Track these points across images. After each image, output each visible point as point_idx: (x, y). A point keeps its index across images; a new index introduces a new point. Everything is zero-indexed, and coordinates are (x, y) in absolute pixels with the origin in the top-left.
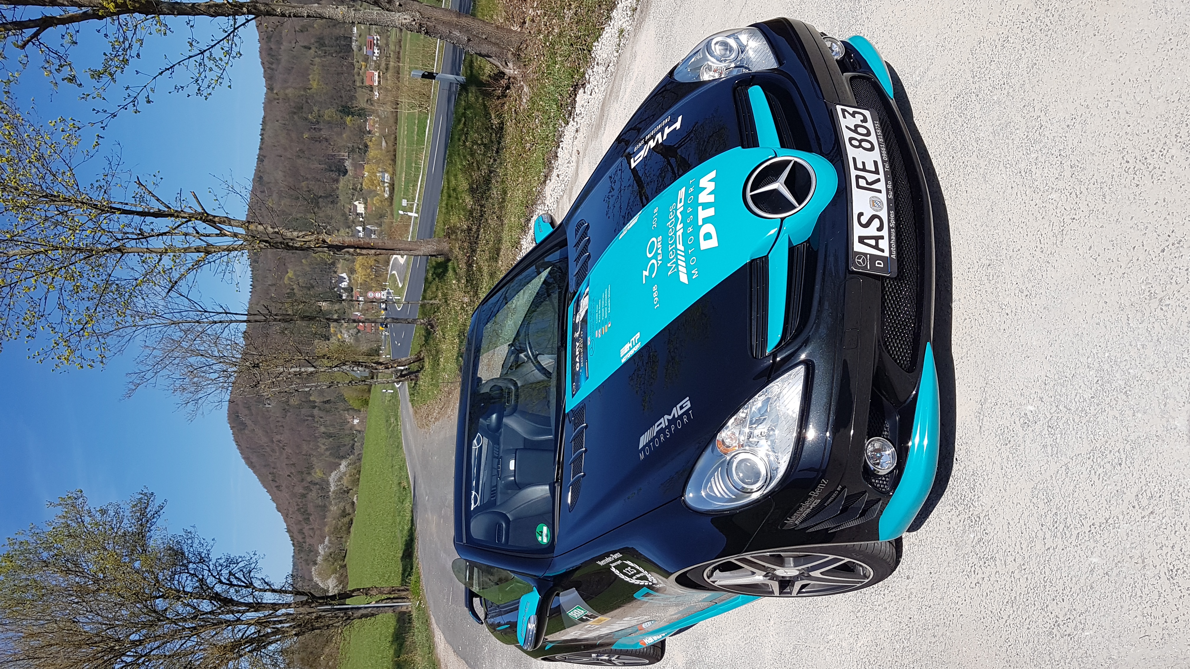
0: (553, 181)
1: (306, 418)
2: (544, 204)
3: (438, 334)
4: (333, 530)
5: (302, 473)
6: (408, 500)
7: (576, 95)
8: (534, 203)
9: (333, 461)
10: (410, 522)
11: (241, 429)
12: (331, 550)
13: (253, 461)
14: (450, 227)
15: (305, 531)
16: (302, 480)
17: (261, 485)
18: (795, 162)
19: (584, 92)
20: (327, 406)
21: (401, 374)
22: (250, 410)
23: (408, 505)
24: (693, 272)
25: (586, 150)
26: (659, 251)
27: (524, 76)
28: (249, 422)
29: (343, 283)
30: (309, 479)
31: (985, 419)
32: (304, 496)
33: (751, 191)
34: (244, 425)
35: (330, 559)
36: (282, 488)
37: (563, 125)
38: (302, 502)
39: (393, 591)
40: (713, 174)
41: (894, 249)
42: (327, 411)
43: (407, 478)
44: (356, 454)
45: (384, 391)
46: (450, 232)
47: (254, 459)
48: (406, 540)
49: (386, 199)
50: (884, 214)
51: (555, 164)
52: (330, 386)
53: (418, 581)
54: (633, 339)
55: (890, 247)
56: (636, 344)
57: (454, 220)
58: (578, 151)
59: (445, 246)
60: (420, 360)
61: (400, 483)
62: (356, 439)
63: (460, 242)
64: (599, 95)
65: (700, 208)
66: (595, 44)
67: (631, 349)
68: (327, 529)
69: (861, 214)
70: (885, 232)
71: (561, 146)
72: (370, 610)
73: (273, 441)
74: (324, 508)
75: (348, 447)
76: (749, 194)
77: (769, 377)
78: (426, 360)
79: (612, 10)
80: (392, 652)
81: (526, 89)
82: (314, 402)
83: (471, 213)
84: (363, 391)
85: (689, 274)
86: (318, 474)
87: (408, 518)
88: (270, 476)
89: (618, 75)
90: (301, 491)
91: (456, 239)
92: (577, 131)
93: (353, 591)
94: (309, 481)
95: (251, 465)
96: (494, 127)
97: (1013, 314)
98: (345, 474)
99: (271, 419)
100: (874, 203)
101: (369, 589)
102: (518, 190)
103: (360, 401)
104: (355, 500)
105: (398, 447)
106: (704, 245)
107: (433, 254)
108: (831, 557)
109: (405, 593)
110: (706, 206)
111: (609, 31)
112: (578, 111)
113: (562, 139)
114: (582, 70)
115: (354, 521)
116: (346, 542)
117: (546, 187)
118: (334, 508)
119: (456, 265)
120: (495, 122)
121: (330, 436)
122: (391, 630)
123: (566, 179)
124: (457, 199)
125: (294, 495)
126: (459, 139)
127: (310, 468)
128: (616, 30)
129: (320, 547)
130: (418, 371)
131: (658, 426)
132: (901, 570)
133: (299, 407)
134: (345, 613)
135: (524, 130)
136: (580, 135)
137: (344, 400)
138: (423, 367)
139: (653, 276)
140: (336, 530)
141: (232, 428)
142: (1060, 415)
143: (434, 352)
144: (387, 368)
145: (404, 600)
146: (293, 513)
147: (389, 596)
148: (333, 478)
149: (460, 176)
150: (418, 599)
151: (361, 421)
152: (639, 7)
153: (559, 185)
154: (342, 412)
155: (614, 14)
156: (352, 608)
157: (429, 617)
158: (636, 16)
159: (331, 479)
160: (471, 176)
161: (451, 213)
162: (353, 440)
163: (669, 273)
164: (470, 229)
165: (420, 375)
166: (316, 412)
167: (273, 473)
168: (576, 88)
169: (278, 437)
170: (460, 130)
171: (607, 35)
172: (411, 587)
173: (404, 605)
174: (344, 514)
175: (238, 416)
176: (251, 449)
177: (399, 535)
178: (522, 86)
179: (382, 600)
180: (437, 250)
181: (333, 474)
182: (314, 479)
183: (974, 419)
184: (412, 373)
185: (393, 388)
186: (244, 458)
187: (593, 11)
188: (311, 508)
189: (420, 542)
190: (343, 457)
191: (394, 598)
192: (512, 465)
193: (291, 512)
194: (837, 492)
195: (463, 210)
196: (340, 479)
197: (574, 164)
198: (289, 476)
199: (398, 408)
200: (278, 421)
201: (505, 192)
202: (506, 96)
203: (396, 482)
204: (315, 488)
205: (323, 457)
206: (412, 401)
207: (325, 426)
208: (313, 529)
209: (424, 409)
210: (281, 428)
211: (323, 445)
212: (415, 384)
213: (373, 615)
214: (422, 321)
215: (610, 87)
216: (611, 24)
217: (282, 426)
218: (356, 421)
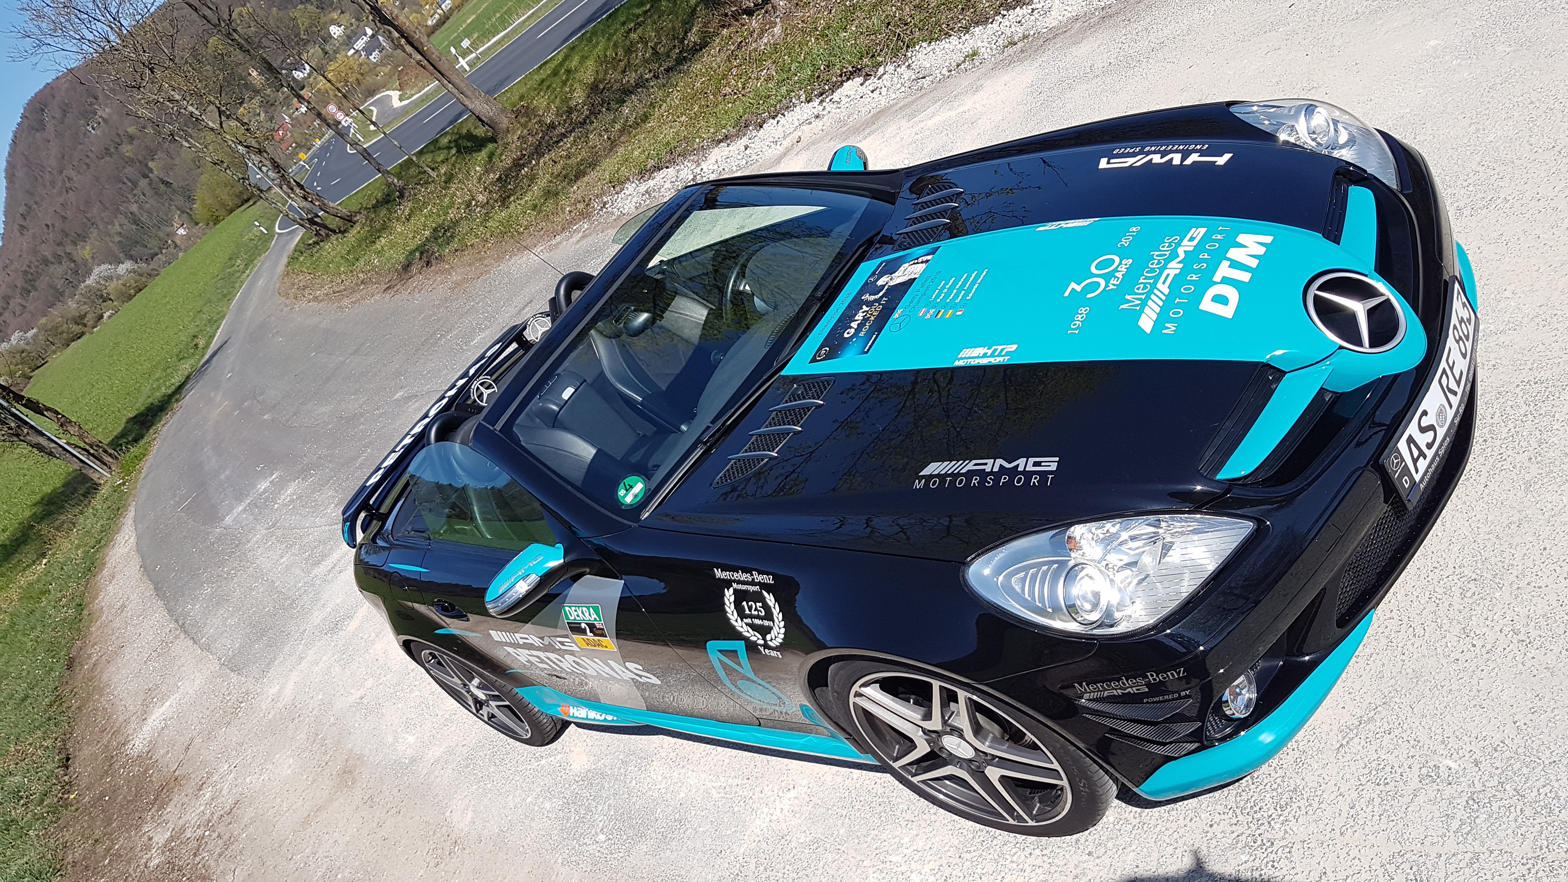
0: (731, 148)
1: (125, 180)
2: (699, 165)
3: (405, 208)
4: (50, 327)
5: (67, 235)
6: (192, 361)
7: (848, 79)
8: (684, 155)
9: (117, 252)
10: (173, 387)
11: (33, 128)
12: (27, 347)
13: (16, 174)
14: (527, 108)
15: (12, 302)
16: (59, 244)
17: (3, 209)
18: (1388, 301)
19: (862, 85)
20: (163, 188)
21: (312, 219)
22: (65, 116)
23: (186, 367)
24: (1167, 325)
25: (813, 143)
26: (1119, 275)
27: (788, 16)
28: (50, 127)
29: (298, 73)
30: (69, 249)
31: (1357, 740)
32: (46, 262)
33: (1318, 289)
34: (41, 126)
35: (18, 356)
36: (25, 232)
37: (803, 98)
38: (37, 267)
39: (97, 446)
40: (1268, 239)
41: (1426, 479)
42: (157, 193)
43: (212, 337)
44: (151, 267)
45: (257, 223)
46: (523, 113)
47: (20, 173)
48: (152, 404)
49: (427, 26)
50: (1441, 432)
51: (752, 132)
52: (215, 164)
53: (139, 458)
54: (1000, 348)
55: (1426, 471)
56: (999, 355)
57: (540, 102)
58: (800, 137)
59: (504, 122)
60: (350, 221)
61: (195, 336)
62: (164, 251)
63: (525, 131)
64: (881, 100)
65: (1225, 264)
66: (924, 44)
67: (985, 355)
68: (43, 320)
69: (1425, 413)
70: (1430, 453)
71: (778, 118)
72: (54, 445)
73: (61, 172)
74: (58, 296)
75: (147, 251)
76: (1313, 290)
77: (1200, 507)
78: (357, 227)
79: (977, 24)
80: (28, 513)
81: (777, 30)
82: (151, 171)
83: (570, 111)
84: (223, 205)
85: (1159, 324)
86: (85, 252)
87: (177, 380)
88: (24, 207)
89: (932, 95)
90: (48, 254)
91: (524, 126)
92: (817, 117)
93: (49, 409)
94: (68, 251)
95: (10, 176)
96: (686, 42)
97: (1484, 650)
98: (119, 277)
99: (80, 147)
100: (1441, 412)
101: (71, 421)
102: (671, 127)
103: (211, 213)
104: (106, 315)
105: (225, 296)
106: (1207, 305)
107: (484, 119)
108: (1056, 765)
109: (110, 459)
110: (1235, 265)
111: (954, 43)
112: (836, 96)
113: (786, 113)
114: (881, 59)
115: (84, 338)
116: (54, 352)
117: (716, 149)
118: (72, 304)
119: (499, 151)
120: (693, 37)
121: (136, 221)
122: (47, 489)
123: (754, 157)
124: (564, 83)
125: (35, 251)
126: (623, 24)
127: (82, 237)
128: (968, 49)
129: (16, 334)
130: (334, 231)
131: (976, 465)
132: (1082, 840)
133: (130, 161)
134: (19, 427)
135: (734, 71)
136: (818, 124)
137: (190, 199)
138: (345, 231)
139: (1089, 296)
140: (55, 330)
141: (23, 117)
142: (1499, 795)
143: (377, 225)
144: (305, 198)
145: (102, 466)
146: (16, 271)
147: (88, 447)
148: (100, 270)
149: (590, 63)
150: (123, 478)
151: (188, 237)
152: (1020, 45)
153: (739, 157)
154: (174, 207)
155: (977, 30)
156: (32, 427)
157: (126, 507)
158: (1011, 50)
159: (96, 270)
160: (606, 73)
161: (542, 94)
162: (161, 249)
163: (1122, 307)
164: (552, 126)
165: (333, 237)
166: (143, 183)
167: (30, 208)
168: (856, 71)
169: (73, 174)
170: (634, 15)
171: (947, 46)
172: (125, 458)
173: (100, 473)
174: (80, 320)
175: (43, 110)
176: (27, 159)
177: (146, 390)
178: (776, 23)
179: (77, 447)
180: (491, 119)
181: (103, 267)
182: (75, 253)
183: (1335, 731)
184: (326, 227)
185: (270, 228)
186: (8, 162)
187: (950, 9)
188: (42, 283)
189: (176, 417)
190: (131, 258)
191: (93, 455)
192: (567, 393)
193: (13, 267)
194: (1176, 695)
195: (562, 101)
196: (109, 278)
197: (780, 149)
198: (47, 226)
199: (260, 255)
200: (87, 156)
201: (645, 118)
202: (737, 20)
203: (192, 330)
204: (66, 264)
205: (108, 239)
206: (293, 259)
207: (141, 208)
208: (24, 307)
209: (304, 279)
210: (85, 167)
211: (120, 225)
212: (316, 243)
213: (51, 454)
214: (396, 181)
215: (907, 100)
216: (964, 38)
217: (88, 165)
218: (181, 232)
